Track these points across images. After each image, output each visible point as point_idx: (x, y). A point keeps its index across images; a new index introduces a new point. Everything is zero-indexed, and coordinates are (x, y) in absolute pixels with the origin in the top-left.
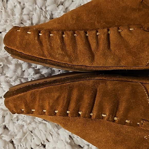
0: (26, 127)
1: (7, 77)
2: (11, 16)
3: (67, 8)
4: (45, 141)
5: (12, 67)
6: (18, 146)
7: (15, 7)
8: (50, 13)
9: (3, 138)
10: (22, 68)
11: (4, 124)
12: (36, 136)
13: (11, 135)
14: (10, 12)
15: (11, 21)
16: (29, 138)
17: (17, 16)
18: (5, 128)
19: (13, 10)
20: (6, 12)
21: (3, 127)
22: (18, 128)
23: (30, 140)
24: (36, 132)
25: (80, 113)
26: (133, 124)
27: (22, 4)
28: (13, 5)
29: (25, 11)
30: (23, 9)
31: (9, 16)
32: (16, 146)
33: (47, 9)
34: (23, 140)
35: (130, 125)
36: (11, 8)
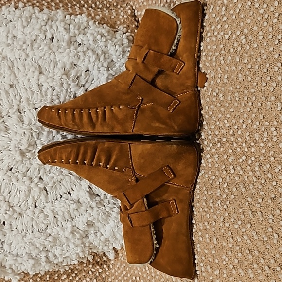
0: (55, 178)
1: (42, 141)
2: (45, 97)
3: (87, 89)
4: (71, 189)
5: (45, 133)
6: (50, 193)
7: (48, 89)
8: (74, 93)
9: (39, 186)
10: (53, 135)
11: (39, 175)
12: (63, 185)
13: (45, 184)
14: (44, 94)
15: (44, 100)
16: (58, 187)
17: (49, 96)
18: (41, 179)
19: (46, 92)
20: (41, 94)
21: (39, 177)
22: (50, 178)
23: (59, 189)
24: (63, 182)
25: (85, 162)
26: (121, 170)
27: (53, 87)
28: (47, 88)
29: (55, 93)
30: (53, 91)
31: (43, 97)
32: (48, 192)
33: (71, 90)
34: (53, 188)
35: (118, 170)
36: (45, 90)
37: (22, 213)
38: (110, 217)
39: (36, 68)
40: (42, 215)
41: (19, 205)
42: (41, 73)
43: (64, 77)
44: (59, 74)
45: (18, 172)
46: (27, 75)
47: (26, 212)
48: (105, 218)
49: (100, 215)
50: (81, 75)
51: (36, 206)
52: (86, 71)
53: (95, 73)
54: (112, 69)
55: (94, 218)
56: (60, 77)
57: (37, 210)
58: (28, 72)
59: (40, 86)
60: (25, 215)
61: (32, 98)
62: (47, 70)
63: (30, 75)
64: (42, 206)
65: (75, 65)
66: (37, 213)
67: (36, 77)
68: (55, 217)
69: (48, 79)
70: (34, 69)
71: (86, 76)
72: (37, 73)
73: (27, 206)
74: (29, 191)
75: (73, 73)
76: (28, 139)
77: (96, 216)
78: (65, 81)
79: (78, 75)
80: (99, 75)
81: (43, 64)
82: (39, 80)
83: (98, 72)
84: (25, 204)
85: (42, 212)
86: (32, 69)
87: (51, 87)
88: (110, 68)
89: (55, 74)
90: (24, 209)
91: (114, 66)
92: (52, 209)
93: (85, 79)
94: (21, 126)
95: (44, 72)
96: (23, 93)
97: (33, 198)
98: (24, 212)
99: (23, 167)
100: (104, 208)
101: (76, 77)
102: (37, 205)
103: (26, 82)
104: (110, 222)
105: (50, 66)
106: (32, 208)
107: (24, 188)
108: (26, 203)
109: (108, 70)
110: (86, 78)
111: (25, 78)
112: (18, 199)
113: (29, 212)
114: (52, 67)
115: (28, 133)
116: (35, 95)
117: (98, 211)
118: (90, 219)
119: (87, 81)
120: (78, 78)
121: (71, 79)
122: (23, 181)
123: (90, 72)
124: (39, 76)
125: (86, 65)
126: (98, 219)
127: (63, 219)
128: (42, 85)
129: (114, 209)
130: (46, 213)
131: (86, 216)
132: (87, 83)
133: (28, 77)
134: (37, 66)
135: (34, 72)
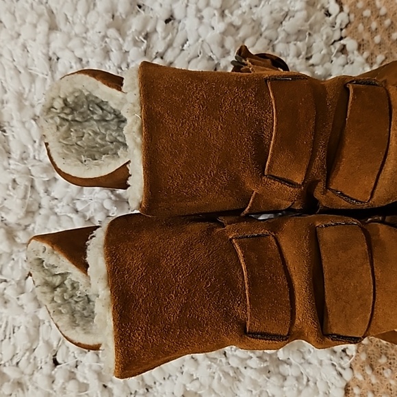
37: (23, 381)
38: (239, 381)
39: (40, 16)
40: (71, 386)
41: (15, 362)
42: (53, 27)
43: (112, 32)
44: (100, 26)
45: (5, 281)
46: (19, 35)
47: (34, 379)
48: (227, 385)
49: (216, 377)
50: (155, 31)
51: (56, 363)
52: (167, 21)
53: (189, 24)
54: (232, 13)
55: (201, 385)
56: (102, 34)
57: (59, 373)
58: (20, 26)
59: (52, 60)
60: (30, 387)
61: (30, 91)
62: (70, 19)
63: (26, 32)
64: (72, 362)
65: (140, 7)
66: (60, 381)
67: (41, 38)
68: (105, 386)
69: (70, 39)
70: (36, 16)
71: (167, 32)
72: (43, 27)
73: (35, 364)
74: (37, 327)
75: (135, 24)
76: (25, 197)
77: (205, 380)
78: (114, 42)
79: (148, 29)
80: (202, 30)
81: (58, 7)
82: (48, 44)
83: (196, 21)
84: (28, 359)
85: (72, 376)
86: (31, 18)
87: (81, 60)
88: (227, 12)
89: (88, 26)
90: (28, 371)
91: (235, 6)
92: (97, 368)
93: (164, 38)
94: (5, 163)
95: (62, 25)
96: (9, 80)
97: (48, 344)
98: (27, 378)
99: (12, 268)
100: (224, 360)
101: (143, 34)
102: (59, 360)
103: (18, 52)
104: (238, 393)
105: (76, 9)
106: (47, 368)
107: (22, 320)
108: (32, 357)
109: (223, 15)
110: (169, 38)
111: (16, 44)
112: (11, 348)
113: (40, 379)
114: (81, 12)
115: (23, 182)
116: (38, 84)
117: (210, 367)
118: (191, 387)
119: (170, 45)
120: (147, 36)
121: (129, 39)
122: (20, 303)
123: (176, 24)
124: (48, 35)
125: (166, 6)
126: (210, 387)
127: (123, 391)
128: (58, 59)
129: (250, 363)
130: (81, 380)
131: (182, 379)
132: (170, 51)
133: (21, 40)
134: (45, 11)
135: (35, 26)
